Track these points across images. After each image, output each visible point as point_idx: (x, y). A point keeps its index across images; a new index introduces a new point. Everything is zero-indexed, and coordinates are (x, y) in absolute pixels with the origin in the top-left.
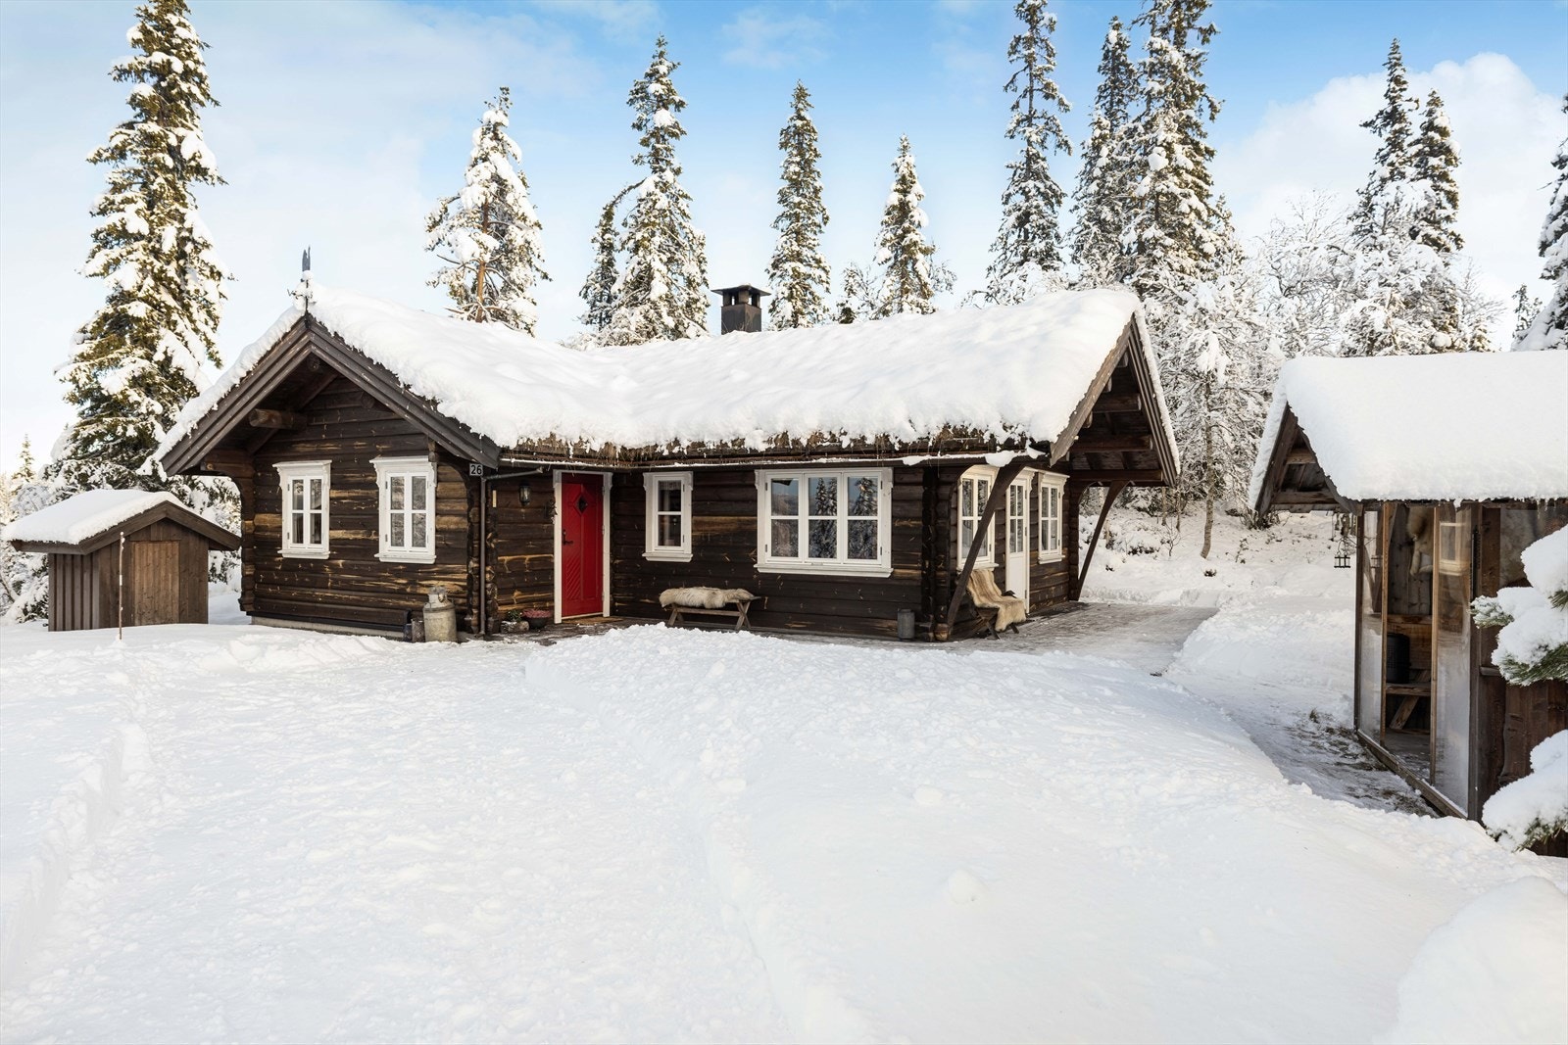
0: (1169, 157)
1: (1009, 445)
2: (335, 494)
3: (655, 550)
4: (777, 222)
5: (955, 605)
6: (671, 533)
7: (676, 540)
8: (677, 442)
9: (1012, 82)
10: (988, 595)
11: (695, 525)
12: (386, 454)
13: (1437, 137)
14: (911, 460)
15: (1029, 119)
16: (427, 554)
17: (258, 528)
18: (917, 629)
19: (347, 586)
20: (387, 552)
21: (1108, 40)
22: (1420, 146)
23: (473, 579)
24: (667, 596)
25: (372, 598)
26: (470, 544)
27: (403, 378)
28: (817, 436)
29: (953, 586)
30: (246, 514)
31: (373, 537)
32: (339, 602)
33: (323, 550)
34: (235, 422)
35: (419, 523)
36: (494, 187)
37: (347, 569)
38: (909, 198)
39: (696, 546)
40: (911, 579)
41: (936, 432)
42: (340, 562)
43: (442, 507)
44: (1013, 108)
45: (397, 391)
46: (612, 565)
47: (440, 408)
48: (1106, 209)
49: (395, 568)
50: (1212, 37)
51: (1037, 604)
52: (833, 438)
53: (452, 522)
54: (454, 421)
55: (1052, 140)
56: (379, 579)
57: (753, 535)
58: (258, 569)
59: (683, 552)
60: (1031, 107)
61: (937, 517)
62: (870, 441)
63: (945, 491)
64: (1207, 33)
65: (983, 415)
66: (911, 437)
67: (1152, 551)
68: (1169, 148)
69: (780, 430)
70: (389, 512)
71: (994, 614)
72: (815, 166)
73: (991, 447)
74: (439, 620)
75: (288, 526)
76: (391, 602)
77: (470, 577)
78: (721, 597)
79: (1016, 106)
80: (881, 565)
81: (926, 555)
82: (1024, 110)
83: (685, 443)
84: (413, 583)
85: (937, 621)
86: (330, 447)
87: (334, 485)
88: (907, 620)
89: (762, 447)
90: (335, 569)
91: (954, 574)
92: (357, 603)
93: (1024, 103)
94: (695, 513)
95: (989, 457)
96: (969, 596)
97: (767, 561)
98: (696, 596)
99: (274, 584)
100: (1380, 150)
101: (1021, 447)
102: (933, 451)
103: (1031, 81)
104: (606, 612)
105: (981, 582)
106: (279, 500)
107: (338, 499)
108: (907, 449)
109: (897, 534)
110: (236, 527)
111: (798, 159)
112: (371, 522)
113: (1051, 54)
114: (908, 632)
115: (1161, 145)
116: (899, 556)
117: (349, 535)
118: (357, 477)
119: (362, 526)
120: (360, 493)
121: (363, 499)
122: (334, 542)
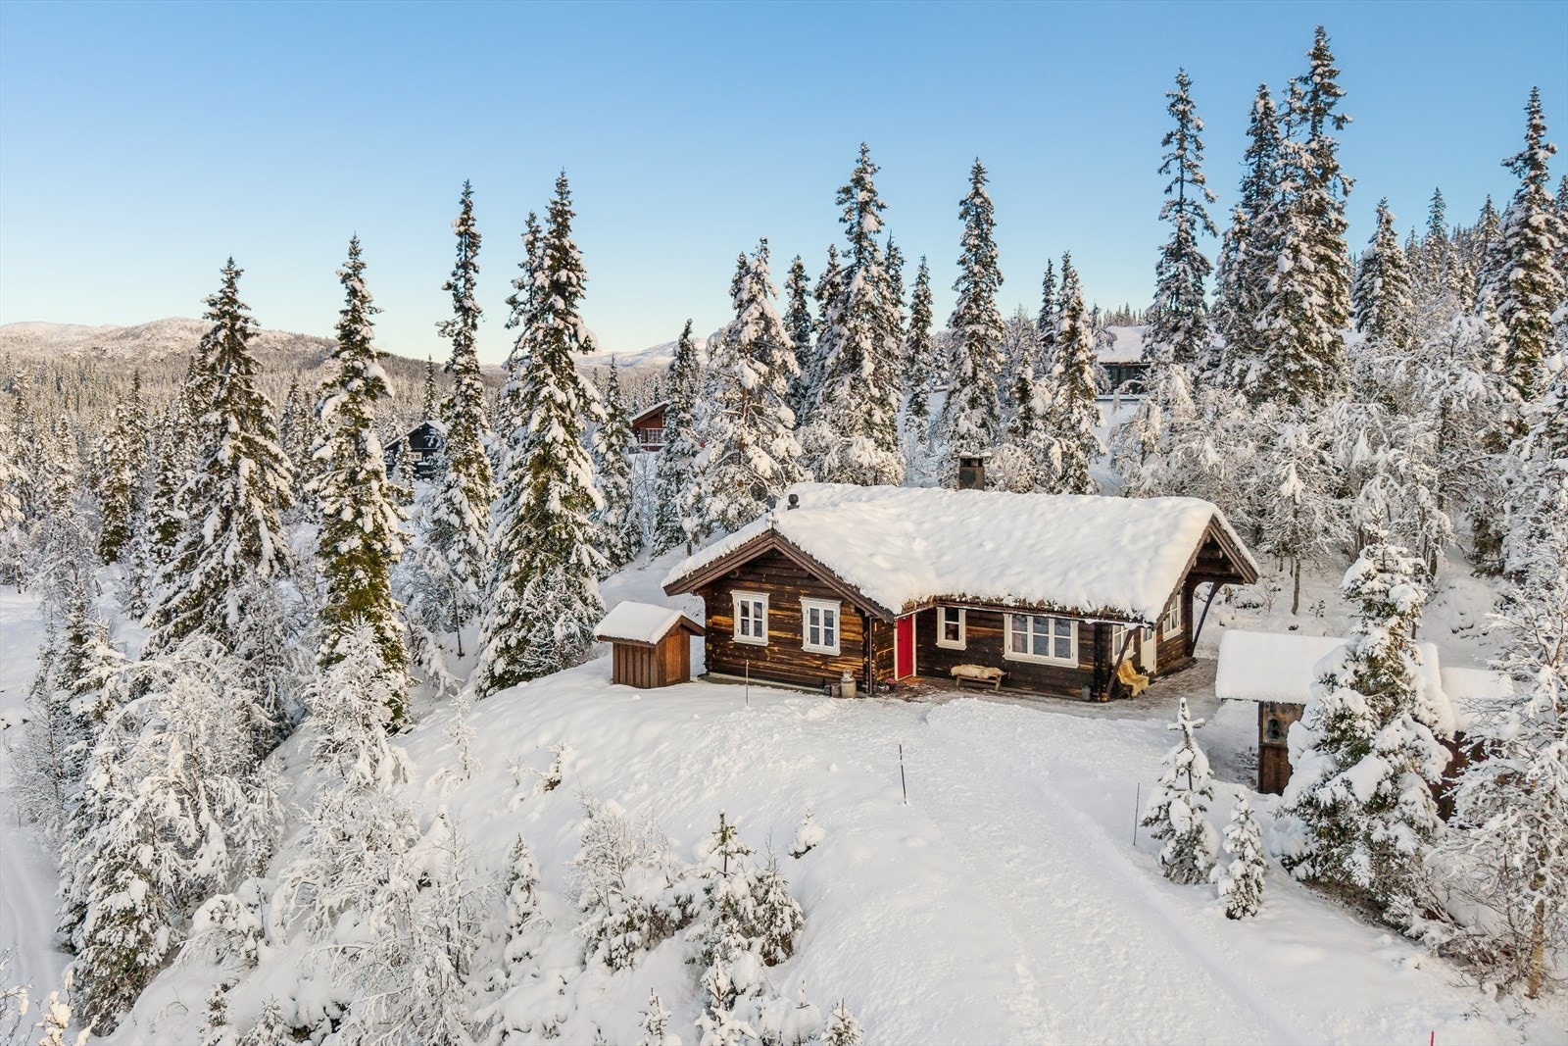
0: (1295, 259)
1: (1135, 620)
2: (772, 612)
3: (943, 641)
4: (957, 284)
5: (1111, 682)
6: (953, 633)
7: (956, 638)
8: (964, 595)
9: (1166, 166)
10: (1128, 676)
11: (968, 631)
12: (805, 595)
13: (1531, 235)
14: (1089, 621)
15: (1180, 203)
16: (835, 650)
17: (714, 624)
18: (1091, 695)
19: (781, 662)
20: (808, 646)
21: (1255, 109)
22: (1518, 239)
23: (866, 667)
24: (955, 670)
25: (798, 669)
26: (864, 649)
27: (838, 573)
28: (1041, 602)
29: (1110, 674)
30: (708, 616)
31: (799, 638)
32: (776, 669)
33: (763, 640)
34: (719, 574)
35: (829, 634)
36: (762, 324)
37: (780, 652)
38: (1079, 324)
39: (969, 641)
40: (1088, 670)
41: (1101, 610)
42: (776, 648)
43: (844, 627)
44: (1166, 192)
45: (833, 579)
46: (917, 648)
47: (862, 592)
48: (1244, 294)
49: (813, 656)
50: (1344, 125)
51: (1162, 665)
52: (1050, 605)
53: (850, 636)
54: (870, 599)
55: (1200, 223)
56: (802, 659)
57: (1002, 639)
58: (714, 646)
59: (961, 644)
60: (1182, 195)
61: (1102, 640)
62: (1069, 609)
63: (1104, 636)
64: (1340, 122)
65: (1123, 604)
66: (1089, 610)
67: (1258, 606)
68: (1296, 250)
69: (1022, 598)
70: (809, 626)
71: (1131, 688)
72: (992, 237)
73: (1127, 619)
74: (849, 686)
75: (738, 625)
76: (811, 673)
77: (864, 666)
78: (986, 673)
79: (1169, 189)
80: (1072, 662)
81: (1096, 660)
82: (1175, 196)
83: (969, 597)
84: (825, 664)
85: (1102, 691)
86: (769, 587)
87: (771, 607)
88: (1086, 691)
89: (1012, 604)
90: (772, 651)
91: (1111, 666)
92: (789, 671)
93: (1176, 188)
94: (968, 624)
95: (1126, 624)
96: (1117, 680)
97: (1009, 654)
98: (972, 671)
99: (727, 656)
100: (1519, 191)
101: (1140, 621)
102: (1100, 617)
103: (1182, 172)
104: (915, 674)
105: (1125, 669)
106: (732, 610)
107: (774, 615)
108: (1086, 615)
109: (1081, 647)
110: (701, 621)
111: (976, 232)
112: (798, 629)
113: (1199, 148)
114: (1088, 697)
115: (1289, 248)
116: (1082, 658)
117: (782, 635)
118: (788, 605)
119: (792, 631)
120: (790, 613)
121: (792, 617)
122: (771, 638)
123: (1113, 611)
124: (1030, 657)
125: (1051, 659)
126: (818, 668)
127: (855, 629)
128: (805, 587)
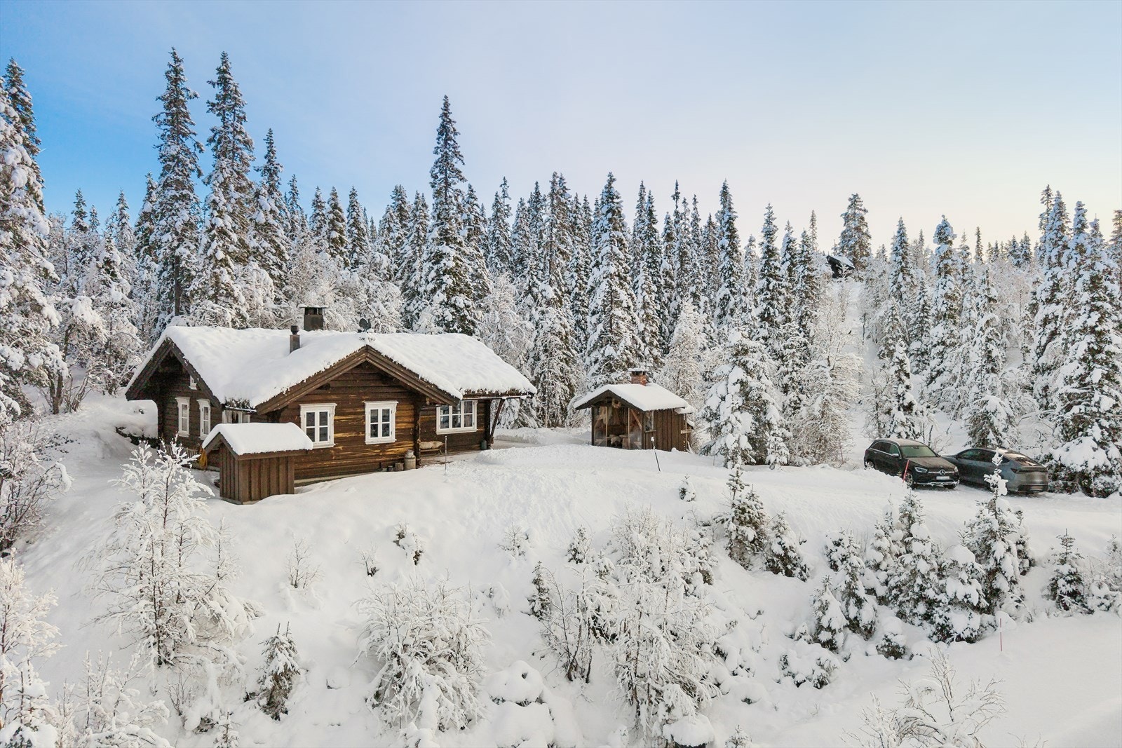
2: (337, 418)
12: (367, 400)
16: (392, 438)
19: (346, 457)
20: (369, 440)
25: (361, 460)
26: (414, 433)
31: (361, 435)
32: (341, 465)
33: (329, 443)
35: (386, 428)
37: (345, 450)
40: (479, 432)
42: (341, 447)
43: (398, 420)
49: (373, 447)
53: (403, 426)
56: (364, 452)
61: (487, 415)
63: (488, 408)
70: (370, 424)
74: (411, 461)
76: (371, 460)
77: (414, 446)
80: (474, 428)
81: (484, 425)
84: (383, 451)
86: (334, 397)
87: (335, 414)
90: (338, 451)
102: (485, 396)
107: (338, 420)
112: (360, 428)
116: (478, 427)
117: (347, 435)
118: (351, 410)
119: (354, 431)
120: (353, 417)
121: (354, 419)
122: (336, 440)
123: (514, 390)
124: (451, 430)
125: (463, 429)
126: (378, 455)
127: (406, 420)
128: (365, 394)
